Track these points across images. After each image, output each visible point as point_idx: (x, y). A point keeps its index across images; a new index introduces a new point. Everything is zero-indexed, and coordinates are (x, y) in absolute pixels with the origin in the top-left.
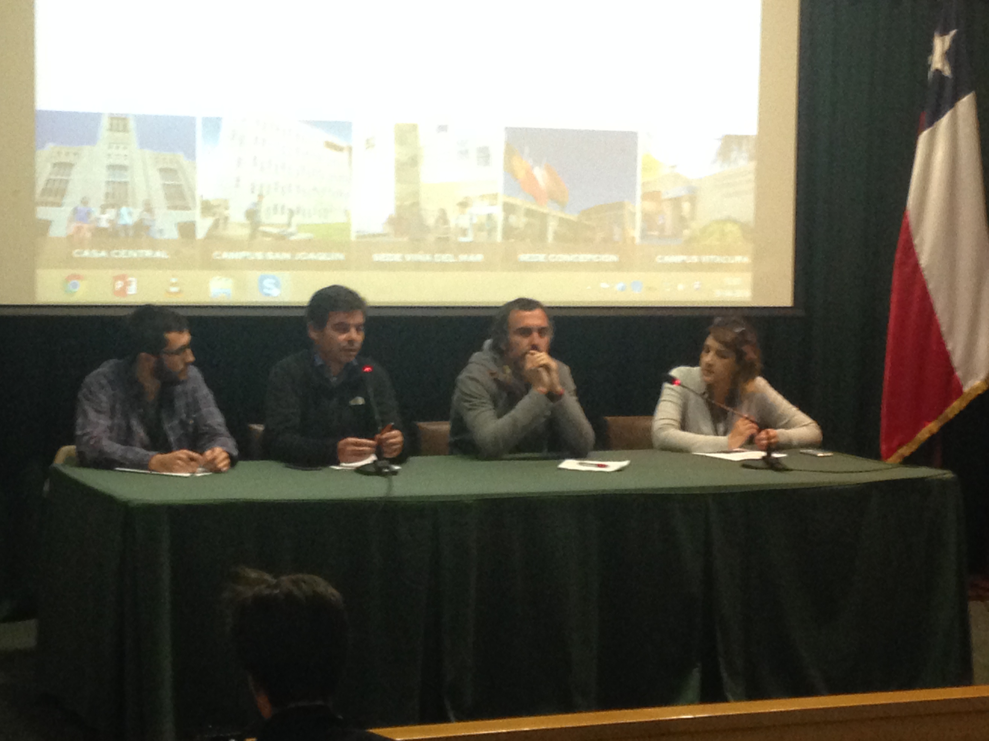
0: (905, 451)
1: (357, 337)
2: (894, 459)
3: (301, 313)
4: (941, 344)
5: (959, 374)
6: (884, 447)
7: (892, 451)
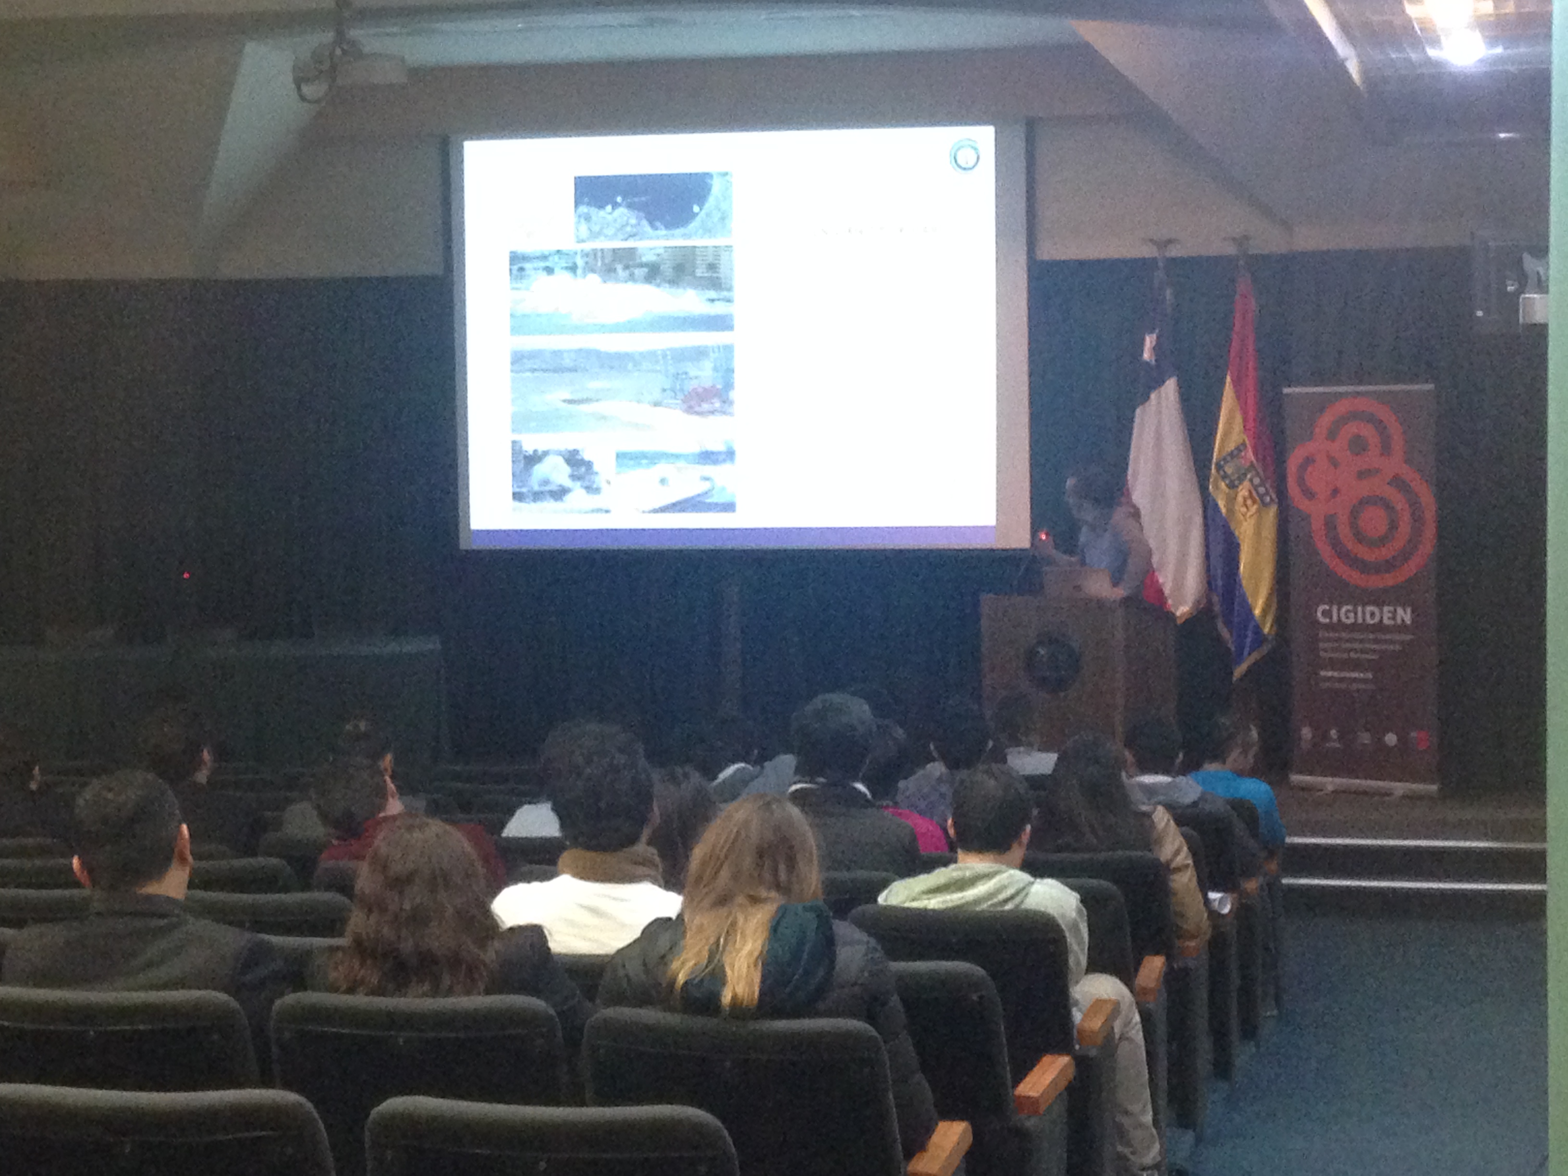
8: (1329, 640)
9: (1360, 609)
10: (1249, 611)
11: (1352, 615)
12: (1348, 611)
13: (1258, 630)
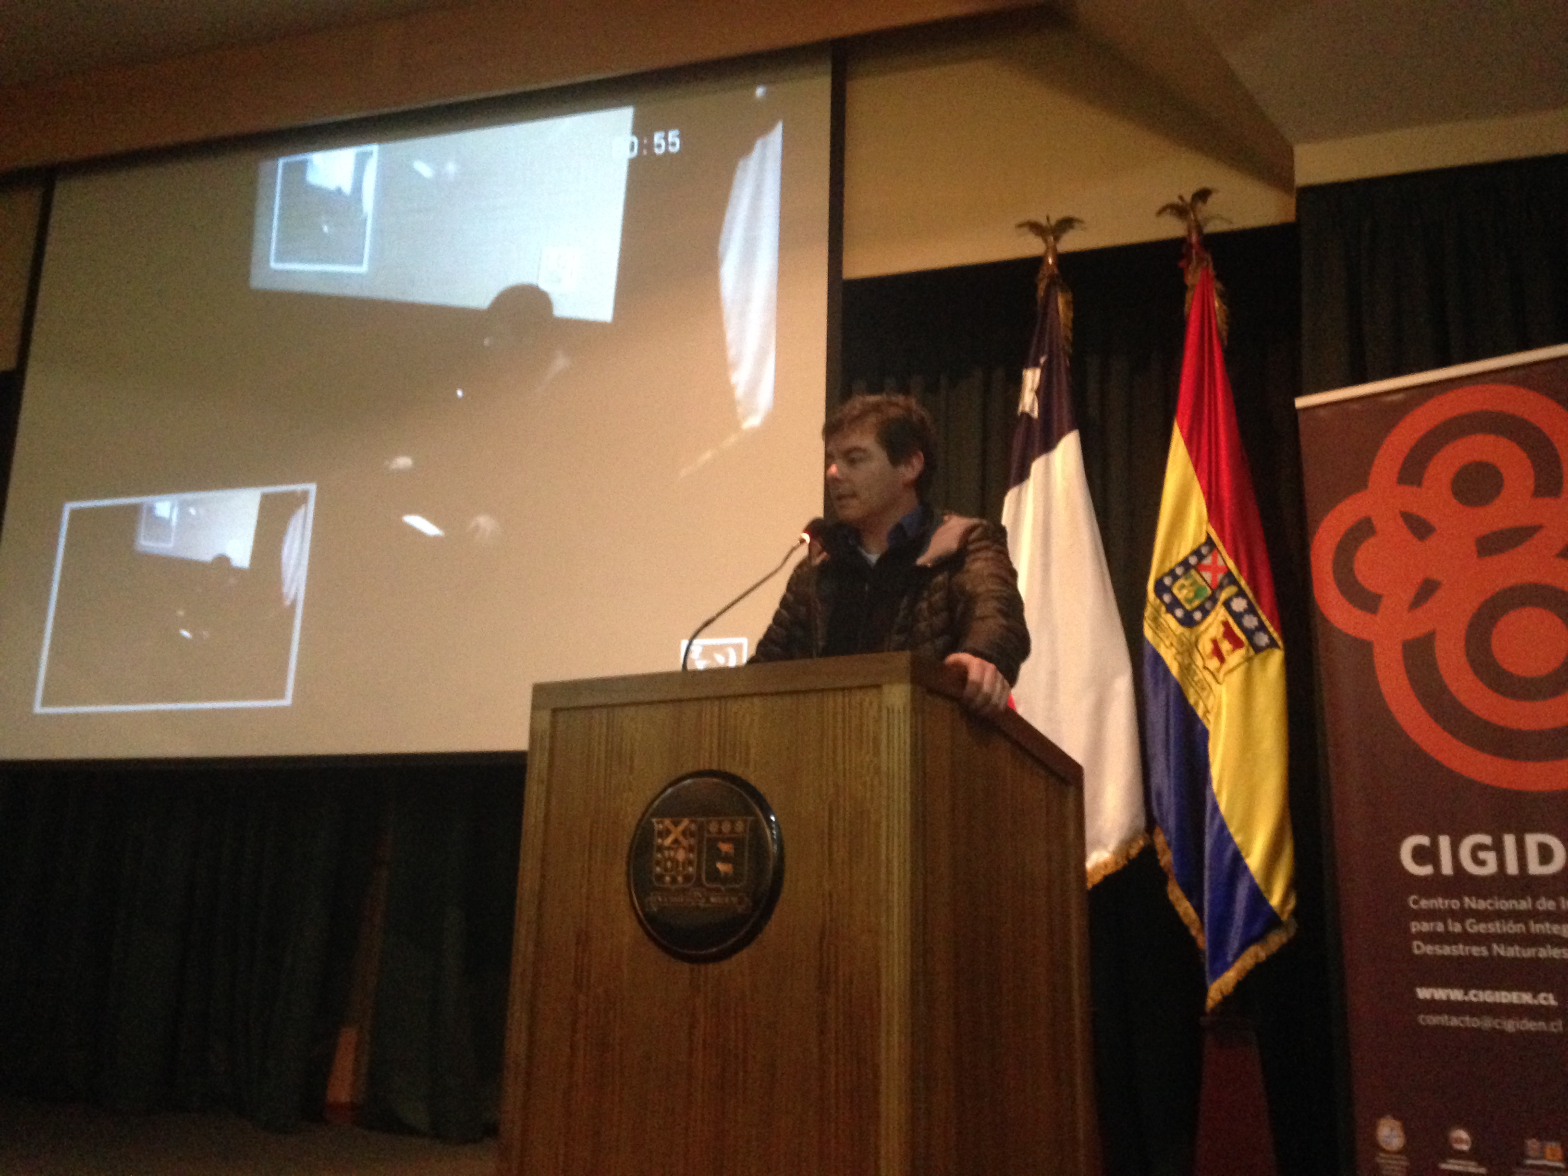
8: (1431, 915)
9: (1509, 841)
10: (1238, 859)
11: (1490, 857)
12: (1477, 848)
13: (1258, 897)
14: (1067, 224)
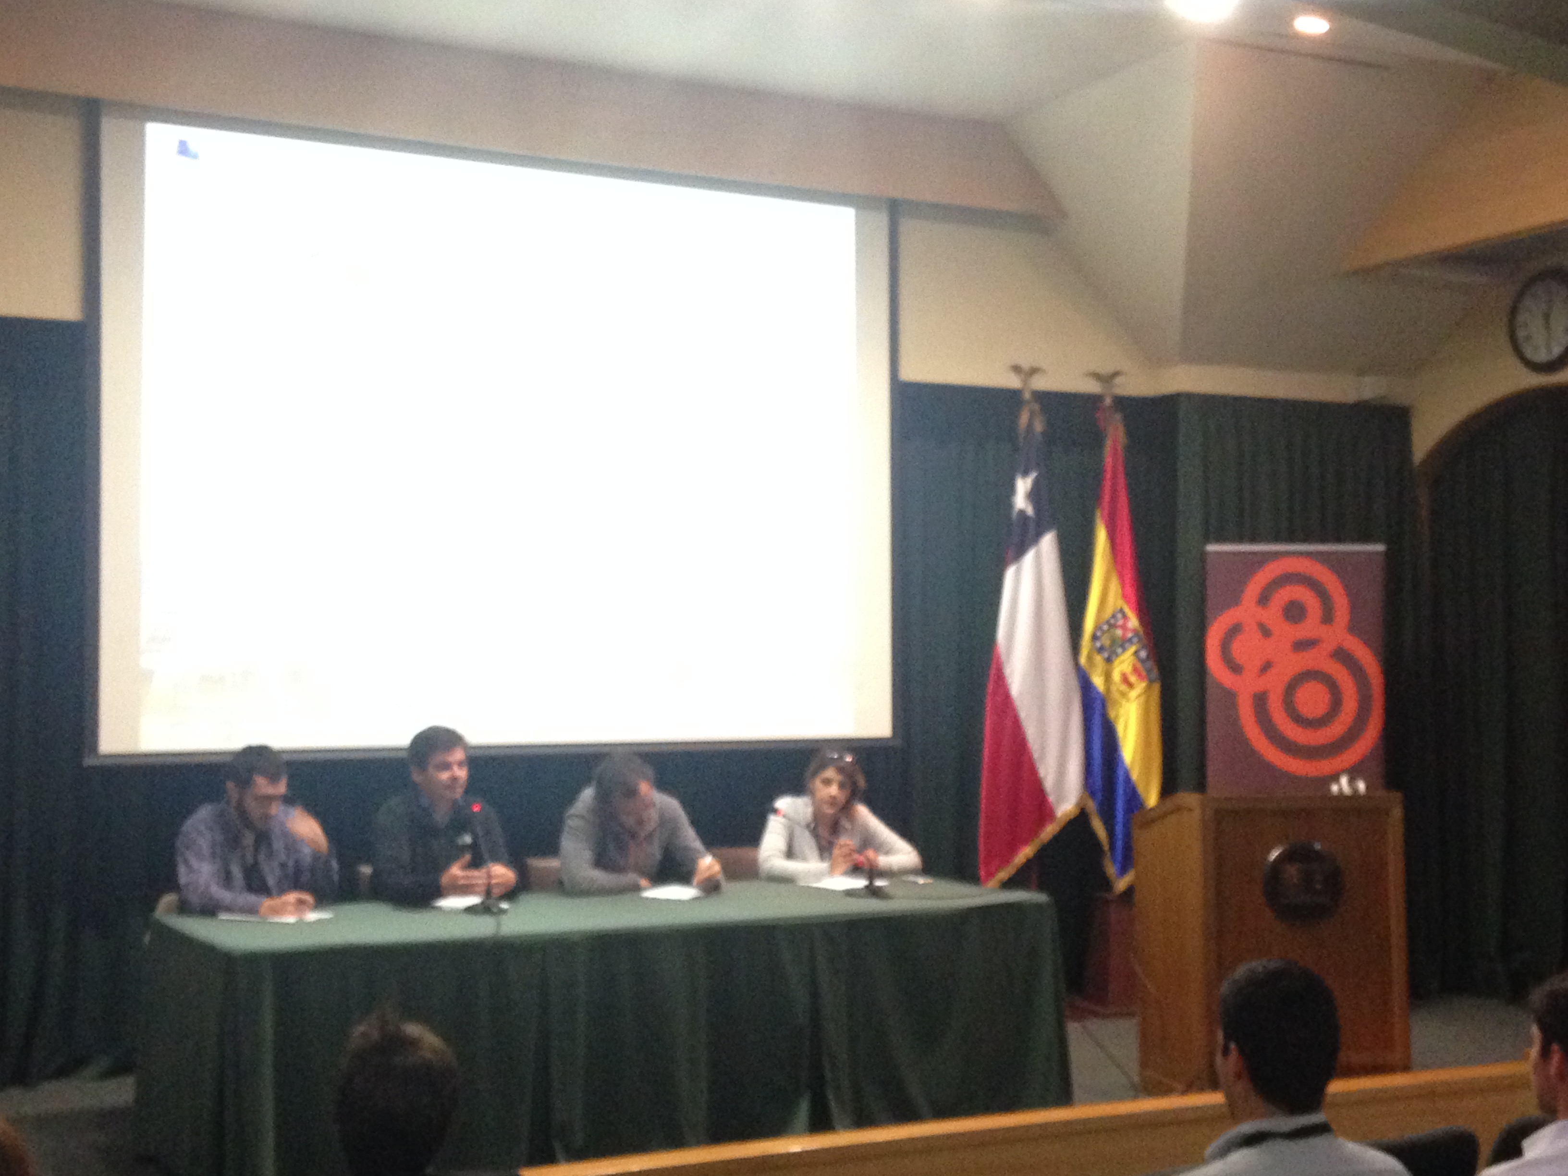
0: (1004, 875)
1: (462, 773)
2: (993, 883)
3: (404, 754)
4: (1033, 771)
5: (1051, 798)
6: (982, 873)
7: (990, 875)
14: (1034, 371)
